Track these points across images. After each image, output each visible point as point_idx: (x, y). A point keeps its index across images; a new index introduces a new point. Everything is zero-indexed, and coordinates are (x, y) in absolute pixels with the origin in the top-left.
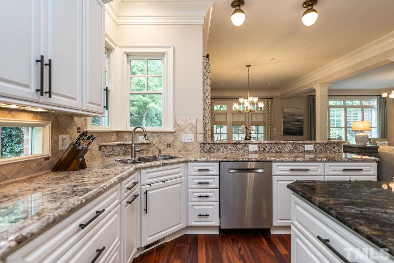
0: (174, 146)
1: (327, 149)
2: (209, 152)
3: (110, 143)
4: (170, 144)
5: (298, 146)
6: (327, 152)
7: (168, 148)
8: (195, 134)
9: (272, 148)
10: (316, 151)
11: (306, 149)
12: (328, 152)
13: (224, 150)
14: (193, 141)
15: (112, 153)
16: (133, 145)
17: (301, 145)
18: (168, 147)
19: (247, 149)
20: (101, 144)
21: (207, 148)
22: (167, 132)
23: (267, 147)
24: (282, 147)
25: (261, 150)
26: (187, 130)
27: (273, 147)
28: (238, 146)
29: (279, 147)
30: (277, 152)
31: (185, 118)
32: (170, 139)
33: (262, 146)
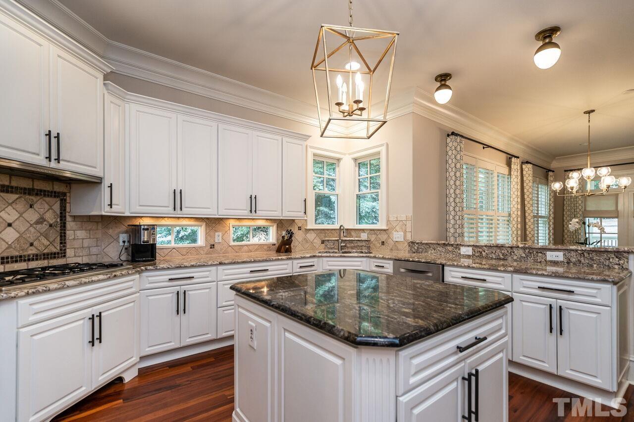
0: (387, 244)
1: (593, 260)
2: (417, 252)
3: (331, 239)
4: (384, 242)
5: (535, 252)
6: (592, 266)
7: (383, 246)
8: (405, 232)
9: (492, 252)
10: (568, 263)
11: (549, 258)
12: (595, 265)
13: (433, 252)
14: (403, 240)
15: (333, 246)
16: (340, 241)
17: (539, 251)
18: (382, 244)
19: (459, 252)
20: (324, 239)
21: (416, 248)
22: (382, 230)
23: (484, 252)
24: (508, 252)
25: (477, 255)
26: (397, 228)
27: (494, 252)
28: (448, 247)
29: (503, 251)
30: (500, 259)
31: (396, 216)
32: (383, 237)
33: (479, 250)
